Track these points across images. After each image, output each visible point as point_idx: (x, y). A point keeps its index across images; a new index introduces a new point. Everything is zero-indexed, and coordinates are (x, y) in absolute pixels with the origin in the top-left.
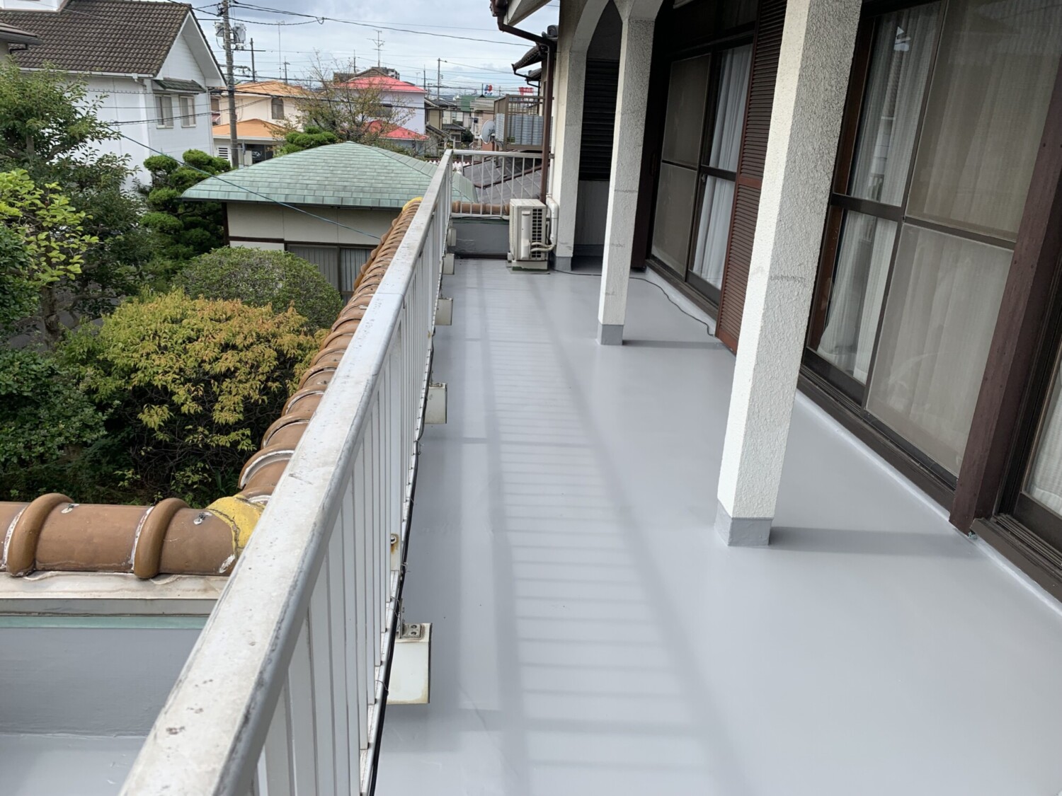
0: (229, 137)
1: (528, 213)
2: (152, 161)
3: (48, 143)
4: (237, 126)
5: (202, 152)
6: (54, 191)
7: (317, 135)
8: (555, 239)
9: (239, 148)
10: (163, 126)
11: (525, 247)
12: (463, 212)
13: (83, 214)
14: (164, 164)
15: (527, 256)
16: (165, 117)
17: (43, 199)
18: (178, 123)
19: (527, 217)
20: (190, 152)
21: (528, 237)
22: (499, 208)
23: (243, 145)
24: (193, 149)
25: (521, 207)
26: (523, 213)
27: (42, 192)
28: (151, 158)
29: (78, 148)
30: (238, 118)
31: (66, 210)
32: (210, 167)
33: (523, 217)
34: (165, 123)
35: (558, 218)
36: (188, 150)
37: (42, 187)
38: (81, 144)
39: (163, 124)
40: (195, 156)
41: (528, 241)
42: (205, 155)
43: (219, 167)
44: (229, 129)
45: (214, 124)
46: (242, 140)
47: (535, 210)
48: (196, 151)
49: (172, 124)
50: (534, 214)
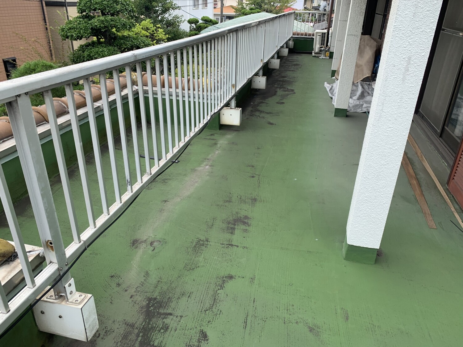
0: (220, 13)
1: (320, 34)
2: (190, 20)
3: (158, 12)
4: (223, 8)
5: (208, 17)
6: (159, 27)
7: (254, 11)
8: (330, 45)
9: (223, 18)
10: (195, 8)
11: (318, 48)
12: (297, 35)
13: (167, 36)
14: (195, 21)
15: (318, 51)
16: (196, 4)
17: (156, 30)
18: (200, 6)
19: (319, 36)
20: (204, 17)
21: (319, 44)
22: (311, 34)
23: (225, 16)
24: (205, 16)
25: (317, 32)
26: (318, 34)
27: (156, 28)
28: (190, 19)
29: (167, 13)
30: (224, 5)
31: (162, 34)
32: (211, 23)
33: (318, 36)
34: (196, 6)
35: (331, 37)
36: (203, 16)
37: (156, 26)
38: (168, 12)
39: (195, 7)
40: (206, 18)
41: (319, 45)
42: (209, 18)
43: (214, 23)
44: (220, 10)
45: (215, 8)
46: (225, 15)
47: (323, 33)
48: (206, 16)
49: (198, 7)
50: (322, 35)
